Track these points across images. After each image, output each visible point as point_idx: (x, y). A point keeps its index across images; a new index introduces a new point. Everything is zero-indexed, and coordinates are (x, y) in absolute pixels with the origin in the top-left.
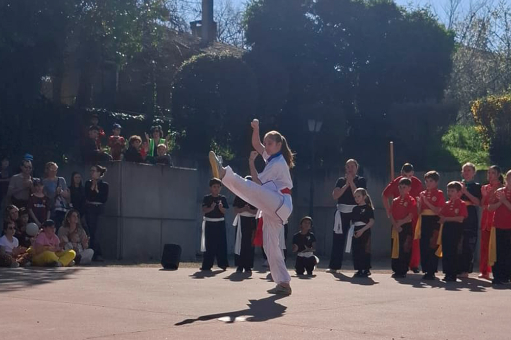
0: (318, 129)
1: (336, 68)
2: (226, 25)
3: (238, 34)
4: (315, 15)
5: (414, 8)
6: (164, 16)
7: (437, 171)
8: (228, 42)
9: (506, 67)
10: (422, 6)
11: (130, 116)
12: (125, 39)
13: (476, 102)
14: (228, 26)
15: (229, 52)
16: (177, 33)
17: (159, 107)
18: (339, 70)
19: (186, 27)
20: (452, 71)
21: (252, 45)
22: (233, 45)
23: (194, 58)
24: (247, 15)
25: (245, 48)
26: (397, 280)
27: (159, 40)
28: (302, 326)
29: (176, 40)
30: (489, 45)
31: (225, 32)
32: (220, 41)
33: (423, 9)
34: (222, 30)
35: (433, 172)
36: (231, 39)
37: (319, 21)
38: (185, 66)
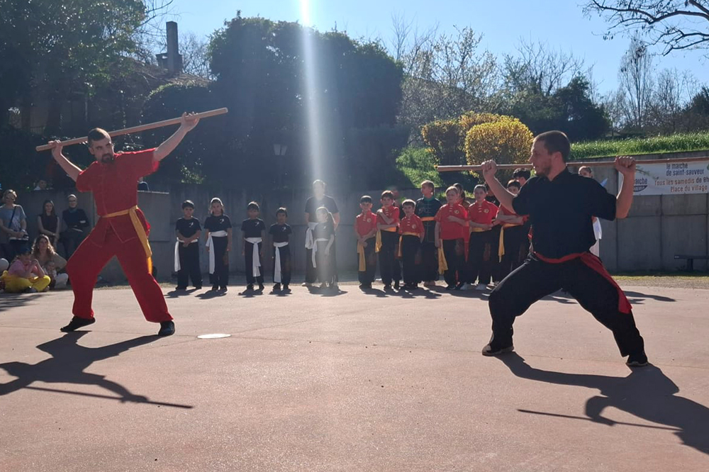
0: (283, 154)
2: (191, 57)
3: (203, 66)
4: (275, 47)
5: (366, 41)
6: (130, 48)
8: (193, 74)
9: (449, 95)
10: (372, 40)
12: (93, 69)
13: (425, 126)
14: (193, 58)
15: (195, 82)
16: (144, 65)
17: (128, 135)
18: (300, 99)
19: (152, 59)
20: (403, 100)
21: (217, 75)
22: (198, 76)
23: (161, 87)
24: (211, 48)
25: (210, 79)
26: (363, 290)
27: (126, 70)
28: (280, 340)
29: (143, 72)
30: (433, 75)
31: (191, 64)
32: (186, 72)
33: (374, 43)
34: (187, 62)
35: (388, 192)
36: (196, 71)
37: (279, 53)
38: (153, 95)
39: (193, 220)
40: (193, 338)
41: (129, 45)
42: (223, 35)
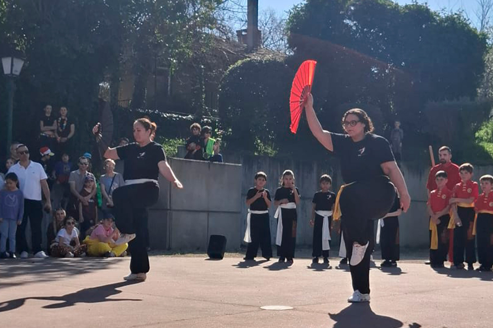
1: (373, 70)
2: (270, 33)
3: (281, 41)
4: (353, 21)
5: (447, 13)
6: (212, 24)
7: (471, 164)
8: (271, 49)
10: (454, 12)
11: (180, 116)
12: (177, 46)
14: (272, 33)
15: (272, 56)
16: (224, 41)
17: (207, 108)
18: (376, 72)
19: (233, 35)
20: (485, 72)
21: (294, 49)
22: (276, 51)
23: (240, 62)
24: (289, 23)
27: (207, 46)
29: (223, 47)
31: (269, 39)
32: (264, 47)
33: (456, 14)
34: (266, 38)
35: (467, 164)
36: (274, 46)
37: (357, 27)
38: (231, 69)
40: (256, 309)
41: (210, 21)
42: (302, 10)
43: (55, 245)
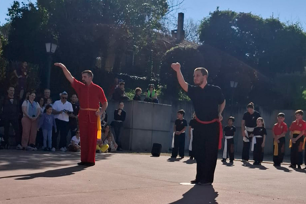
0: (235, 86)
1: (246, 55)
2: (190, 32)
3: (195, 36)
4: (236, 27)
5: (290, 24)
7: (302, 110)
8: (190, 41)
10: (294, 23)
11: (139, 77)
12: (139, 39)
14: (191, 32)
15: (191, 46)
16: (164, 36)
17: (153, 73)
18: (248, 56)
19: (169, 33)
21: (203, 42)
22: (193, 42)
23: (173, 48)
24: (201, 27)
25: (199, 43)
26: (276, 167)
27: (155, 39)
28: (224, 190)
29: (164, 40)
31: (189, 35)
32: (186, 40)
33: (295, 25)
34: (187, 34)
35: (300, 111)
36: (192, 39)
37: (239, 30)
38: (168, 52)
39: (183, 120)
40: (178, 184)
41: (159, 26)
42: (208, 20)
43: (71, 145)
